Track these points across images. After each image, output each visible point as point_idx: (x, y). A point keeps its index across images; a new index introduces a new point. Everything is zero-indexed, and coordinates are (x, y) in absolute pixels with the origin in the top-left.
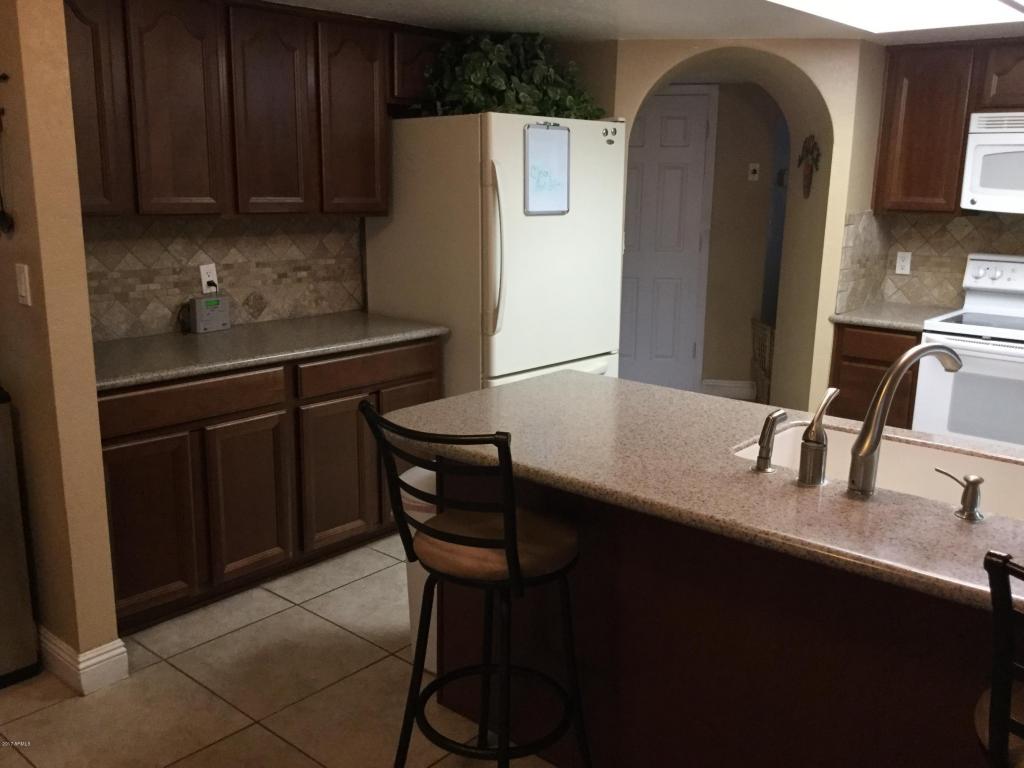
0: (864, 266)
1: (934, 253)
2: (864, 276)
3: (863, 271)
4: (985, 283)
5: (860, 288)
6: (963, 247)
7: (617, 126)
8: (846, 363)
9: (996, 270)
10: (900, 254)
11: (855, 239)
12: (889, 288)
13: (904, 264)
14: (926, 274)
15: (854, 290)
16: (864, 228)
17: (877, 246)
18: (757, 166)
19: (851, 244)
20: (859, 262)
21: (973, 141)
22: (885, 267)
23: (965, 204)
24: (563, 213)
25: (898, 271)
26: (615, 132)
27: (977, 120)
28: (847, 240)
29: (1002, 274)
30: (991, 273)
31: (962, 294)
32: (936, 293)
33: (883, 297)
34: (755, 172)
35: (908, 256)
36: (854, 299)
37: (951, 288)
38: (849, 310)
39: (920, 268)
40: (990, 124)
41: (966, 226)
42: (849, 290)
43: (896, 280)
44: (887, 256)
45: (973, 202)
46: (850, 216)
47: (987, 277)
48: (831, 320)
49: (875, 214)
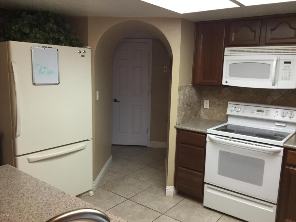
0: (190, 106)
1: (218, 101)
2: (190, 109)
3: (189, 108)
4: (234, 113)
5: (188, 114)
6: (227, 99)
7: (86, 49)
8: (181, 144)
9: (238, 108)
10: (205, 101)
11: (184, 96)
12: (202, 114)
13: (207, 104)
14: (215, 108)
15: (185, 115)
16: (188, 92)
17: (195, 98)
18: (166, 68)
19: (182, 98)
20: (187, 104)
21: (226, 58)
22: (200, 106)
23: (224, 83)
24: (56, 84)
25: (205, 107)
26: (85, 52)
27: (227, 50)
28: (180, 97)
29: (240, 110)
30: (237, 109)
31: (227, 116)
32: (218, 116)
33: (200, 117)
34: (165, 69)
35: (208, 101)
36: (185, 119)
37: (223, 114)
38: (183, 122)
39: (213, 106)
40: (232, 52)
41: (228, 91)
42: (183, 116)
43: (204, 111)
44: (200, 101)
45: (226, 82)
46: (180, 87)
47: (235, 111)
48: (175, 127)
49: (193, 86)
